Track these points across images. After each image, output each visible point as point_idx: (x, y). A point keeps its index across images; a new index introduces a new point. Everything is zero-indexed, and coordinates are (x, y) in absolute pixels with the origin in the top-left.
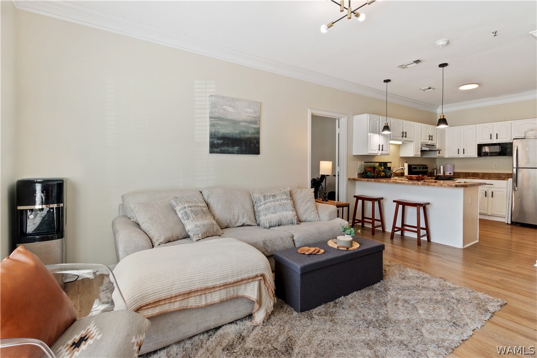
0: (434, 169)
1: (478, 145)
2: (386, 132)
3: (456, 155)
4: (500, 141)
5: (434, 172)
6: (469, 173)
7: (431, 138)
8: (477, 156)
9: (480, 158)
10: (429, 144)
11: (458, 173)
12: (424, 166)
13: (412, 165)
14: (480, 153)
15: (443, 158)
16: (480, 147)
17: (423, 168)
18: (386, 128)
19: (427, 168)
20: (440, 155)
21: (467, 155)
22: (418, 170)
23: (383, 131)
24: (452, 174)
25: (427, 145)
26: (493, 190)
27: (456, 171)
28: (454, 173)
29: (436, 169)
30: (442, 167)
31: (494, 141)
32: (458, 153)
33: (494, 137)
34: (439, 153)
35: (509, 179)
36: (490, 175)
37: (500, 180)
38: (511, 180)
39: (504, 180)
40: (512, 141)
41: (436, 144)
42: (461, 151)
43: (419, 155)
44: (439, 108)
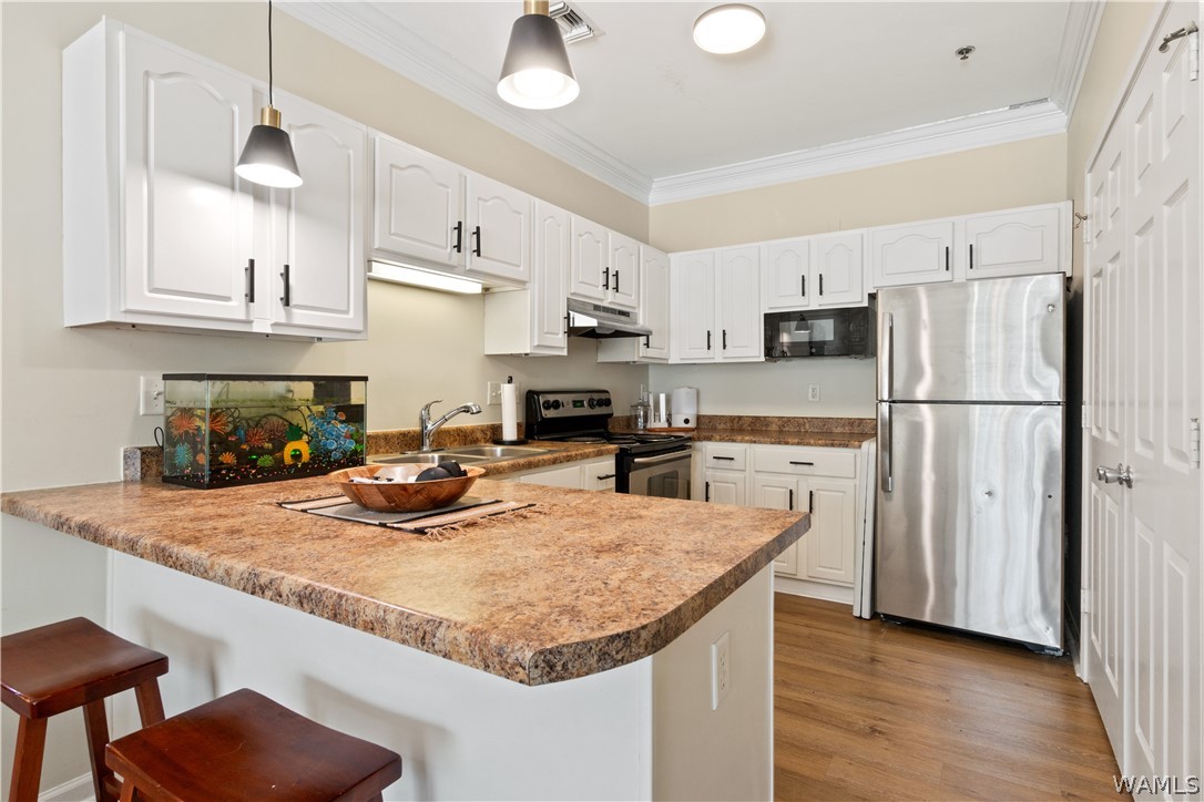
0: (635, 407)
1: (766, 315)
2: (267, 172)
3: (699, 354)
4: (829, 301)
5: (637, 417)
6: (740, 418)
7: (612, 279)
8: (763, 359)
9: (772, 365)
10: (605, 304)
11: (712, 418)
12: (596, 396)
13: (539, 393)
14: (772, 350)
15: (664, 365)
16: (773, 322)
17: (591, 406)
18: (270, 138)
19: (608, 402)
20: (651, 352)
21: (733, 353)
22: (568, 411)
23: (243, 160)
24: (692, 424)
25: (597, 308)
26: (813, 484)
27: (707, 411)
28: (699, 418)
29: (646, 406)
30: (662, 398)
31: (814, 302)
32: (709, 347)
33: (813, 286)
34: (647, 345)
35: (865, 445)
36: (799, 425)
37: (833, 445)
38: (869, 447)
39: (847, 446)
40: (865, 304)
41: (634, 308)
42: (717, 340)
43: (563, 348)
44: (654, 186)
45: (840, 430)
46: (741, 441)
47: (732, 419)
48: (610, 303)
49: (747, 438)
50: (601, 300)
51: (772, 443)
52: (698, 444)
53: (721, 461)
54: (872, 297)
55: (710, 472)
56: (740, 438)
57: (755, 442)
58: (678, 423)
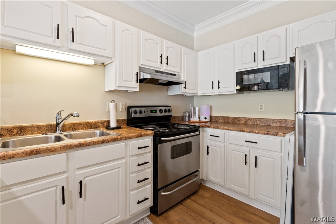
0: (184, 113)
1: (236, 73)
3: (210, 92)
4: (268, 63)
5: (185, 116)
6: (228, 117)
7: (165, 60)
8: (235, 92)
10: (162, 70)
11: (217, 117)
12: (164, 108)
16: (240, 76)
17: (161, 111)
19: (169, 111)
21: (222, 91)
22: (147, 114)
24: (208, 120)
26: (257, 153)
27: (214, 114)
28: (211, 117)
29: (189, 112)
30: (197, 109)
31: (260, 65)
32: (212, 88)
33: (259, 57)
34: (185, 88)
35: (287, 136)
36: (254, 122)
37: (268, 134)
38: (290, 137)
39: (276, 135)
40: (288, 62)
41: (179, 73)
42: (216, 85)
43: (136, 88)
44: (196, 29)
45: (274, 124)
46: (223, 129)
47: (224, 118)
48: (165, 70)
49: (225, 128)
50: (160, 68)
51: (237, 131)
52: (206, 129)
53: (214, 137)
54: (292, 59)
55: (209, 142)
56: (222, 127)
57: (229, 130)
58: (202, 119)
